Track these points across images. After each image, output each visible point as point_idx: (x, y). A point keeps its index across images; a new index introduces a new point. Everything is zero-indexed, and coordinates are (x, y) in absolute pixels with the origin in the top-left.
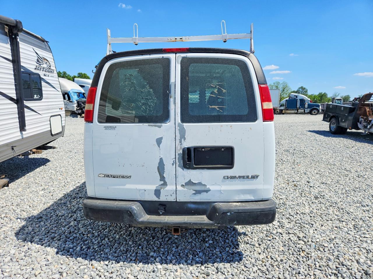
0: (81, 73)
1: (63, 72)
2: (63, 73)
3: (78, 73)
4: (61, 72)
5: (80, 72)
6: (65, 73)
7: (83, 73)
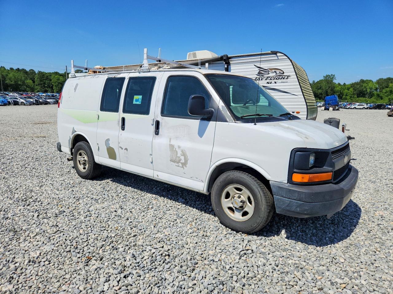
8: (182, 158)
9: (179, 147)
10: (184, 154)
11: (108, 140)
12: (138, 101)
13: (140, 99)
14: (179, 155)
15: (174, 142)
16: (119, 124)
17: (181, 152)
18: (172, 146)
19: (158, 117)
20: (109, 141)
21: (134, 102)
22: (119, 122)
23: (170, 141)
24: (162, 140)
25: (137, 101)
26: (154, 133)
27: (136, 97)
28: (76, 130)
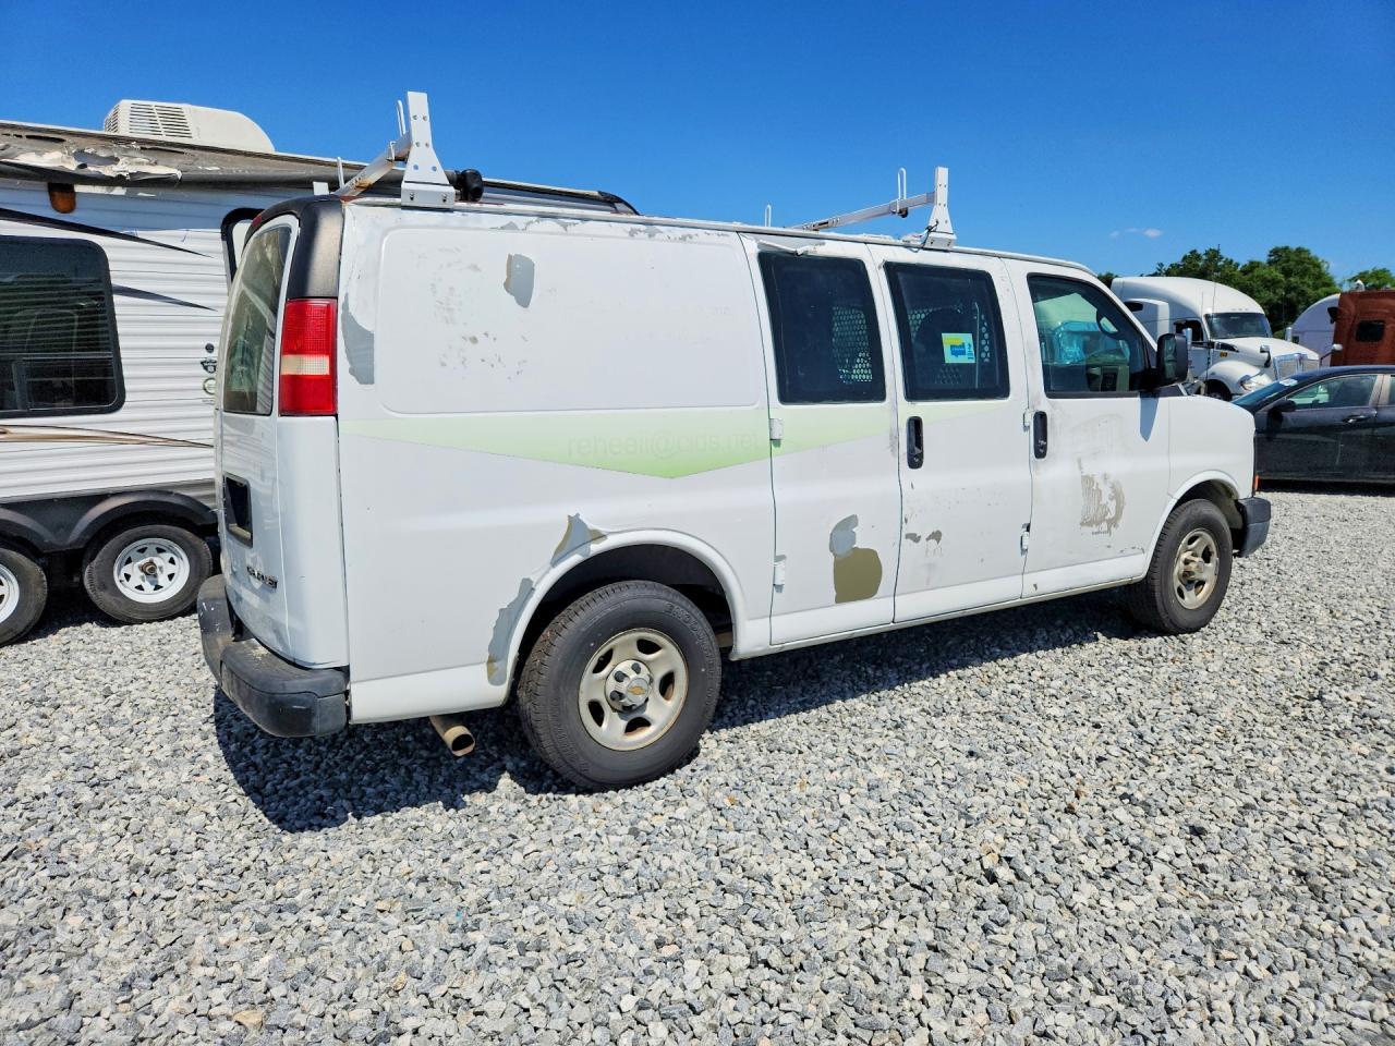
0: (1287, 248)
1: (1206, 254)
2: (1204, 257)
3: (1271, 248)
4: (1199, 252)
5: (1281, 245)
6: (1214, 255)
7: (1293, 246)
8: (1112, 505)
9: (1105, 477)
10: (1117, 496)
11: (848, 524)
12: (963, 353)
13: (966, 345)
14: (1105, 499)
15: (1093, 468)
16: (895, 445)
17: (1110, 491)
18: (1088, 480)
19: (1039, 403)
20: (856, 525)
21: (950, 359)
22: (897, 437)
23: (1081, 468)
24: (1058, 469)
25: (957, 351)
26: (1033, 454)
27: (949, 339)
28: (603, 529)
